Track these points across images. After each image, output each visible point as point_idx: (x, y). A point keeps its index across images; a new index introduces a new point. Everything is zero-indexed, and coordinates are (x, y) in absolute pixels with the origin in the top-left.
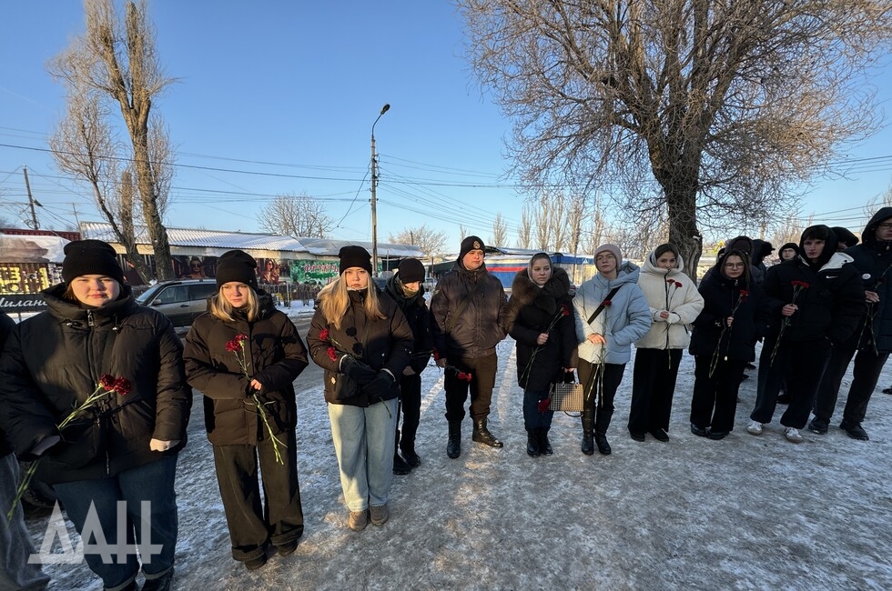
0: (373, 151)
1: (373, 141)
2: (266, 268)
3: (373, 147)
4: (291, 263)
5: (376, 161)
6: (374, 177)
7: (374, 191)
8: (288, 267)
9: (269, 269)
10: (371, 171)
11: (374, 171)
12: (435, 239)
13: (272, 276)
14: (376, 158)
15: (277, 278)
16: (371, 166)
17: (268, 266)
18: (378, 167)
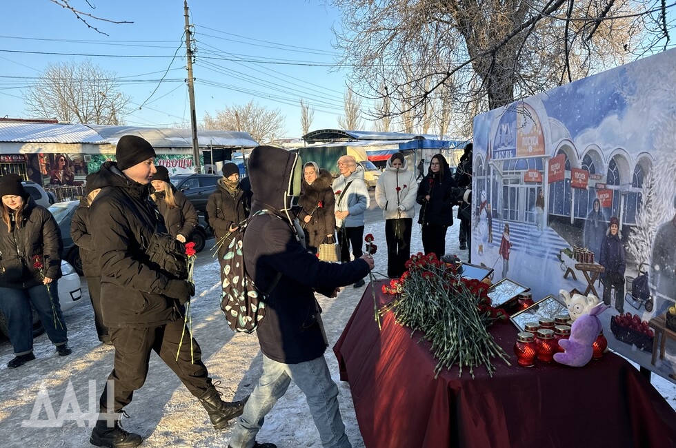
0: (187, 21)
1: (187, 8)
2: (58, 165)
3: (187, 16)
4: (88, 159)
5: (190, 33)
6: (190, 52)
7: (190, 70)
8: (85, 164)
9: (61, 166)
10: (185, 45)
11: (189, 45)
12: (268, 119)
13: (65, 175)
14: (191, 29)
15: (72, 178)
16: (185, 39)
17: (60, 163)
18: (194, 40)
